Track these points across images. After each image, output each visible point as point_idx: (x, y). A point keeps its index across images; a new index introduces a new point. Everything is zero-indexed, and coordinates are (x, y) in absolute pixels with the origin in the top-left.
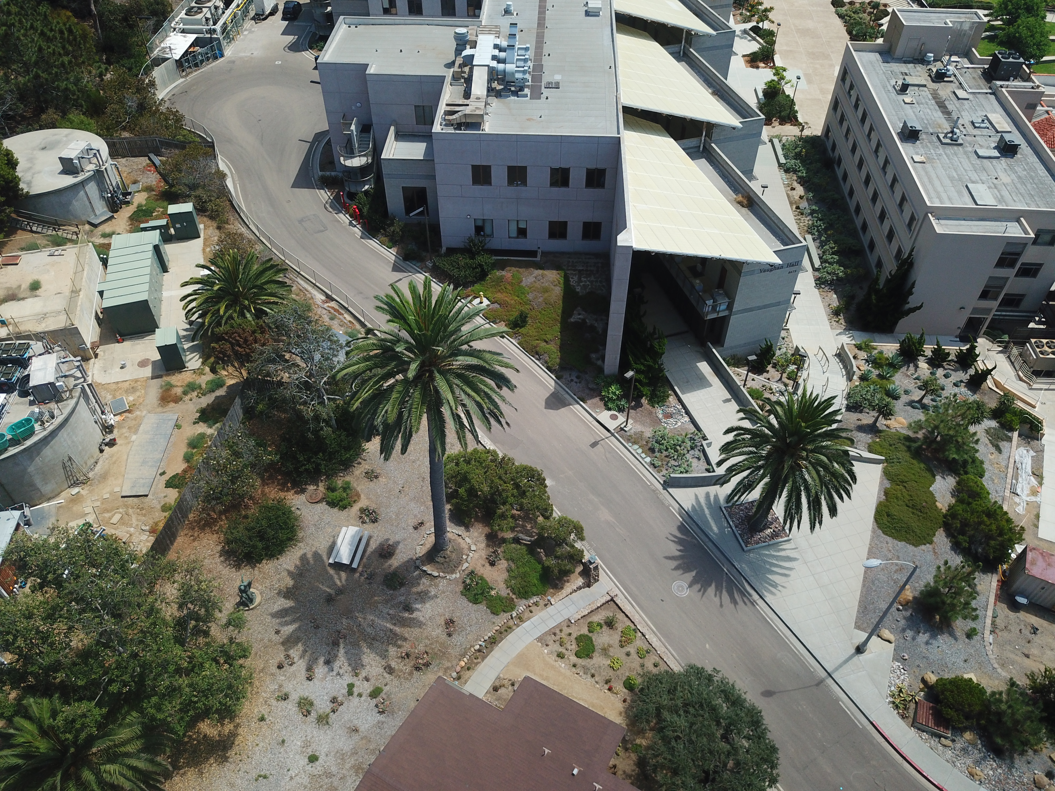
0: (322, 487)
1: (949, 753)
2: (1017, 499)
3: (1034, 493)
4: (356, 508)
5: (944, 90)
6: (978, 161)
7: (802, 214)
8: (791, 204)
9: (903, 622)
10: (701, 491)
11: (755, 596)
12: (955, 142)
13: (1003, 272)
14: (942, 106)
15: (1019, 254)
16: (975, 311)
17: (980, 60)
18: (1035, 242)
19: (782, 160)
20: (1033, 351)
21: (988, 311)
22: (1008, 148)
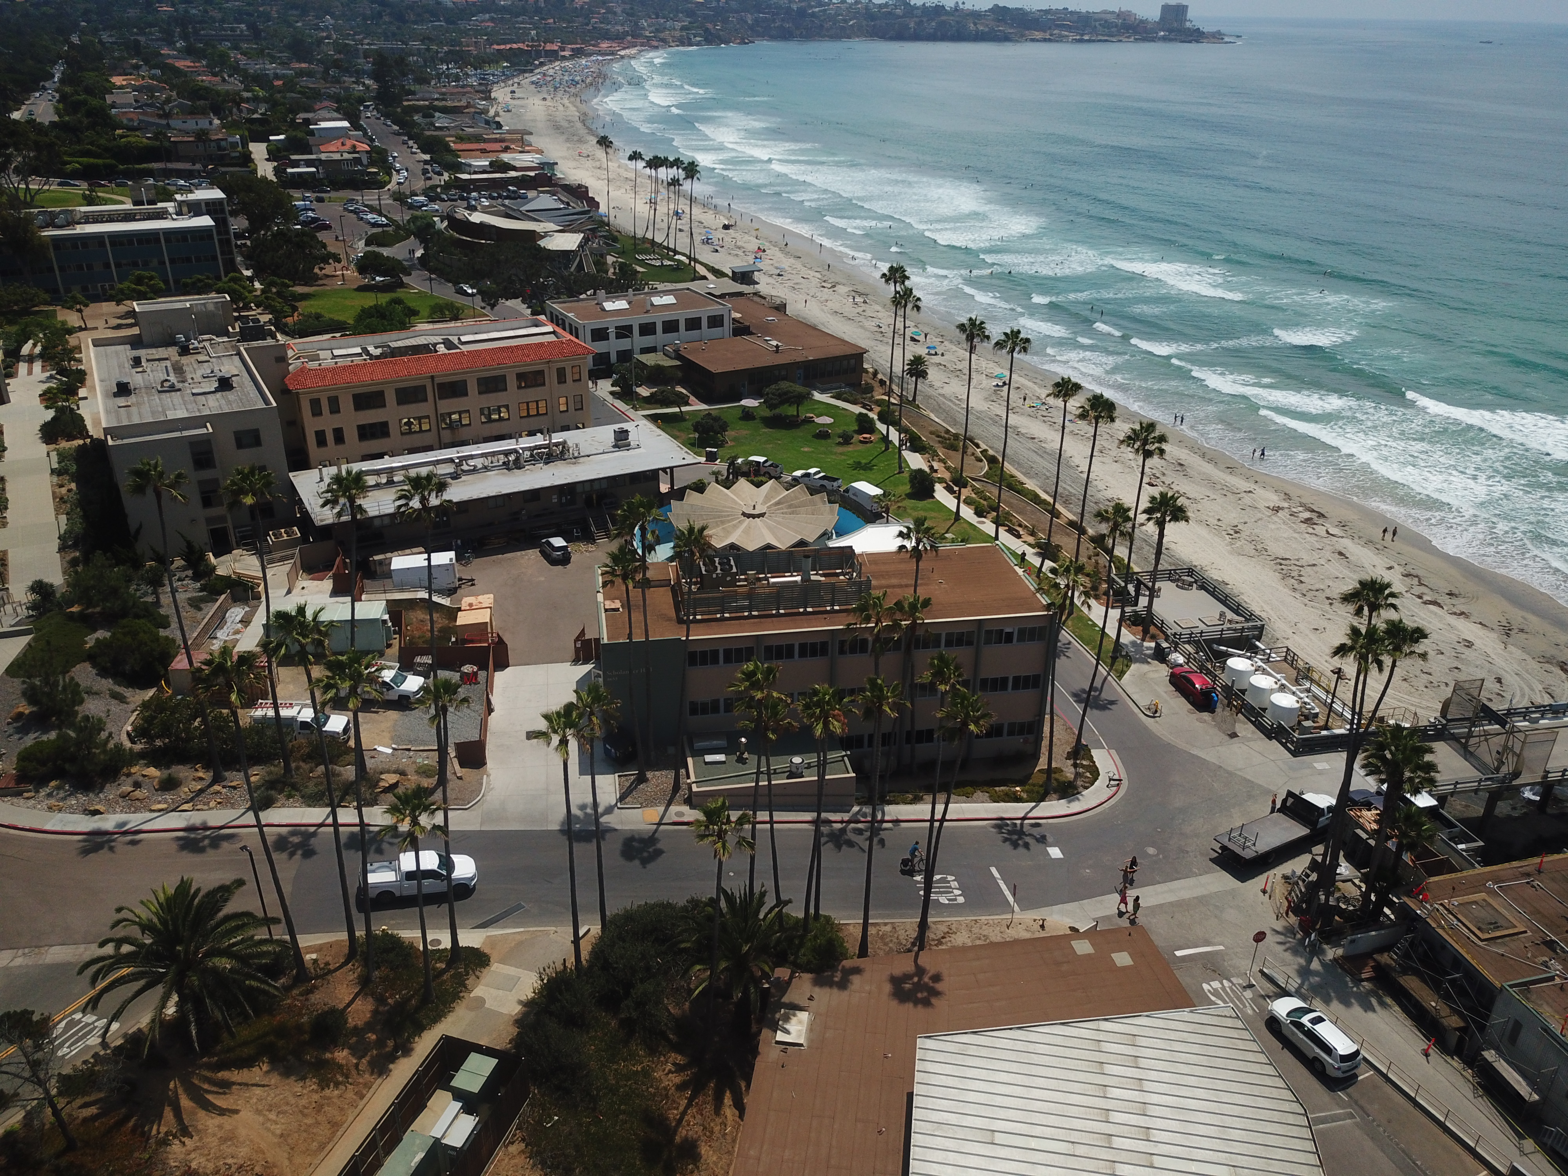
1: (32, 802)
2: (215, 641)
3: (237, 632)
5: (186, 360)
6: (192, 398)
7: (65, 502)
8: (54, 498)
9: (11, 731)
12: (173, 389)
13: (207, 474)
14: (179, 370)
15: (210, 452)
16: (209, 521)
17: (235, 335)
18: (240, 445)
19: (55, 466)
20: (271, 539)
21: (223, 519)
22: (225, 384)
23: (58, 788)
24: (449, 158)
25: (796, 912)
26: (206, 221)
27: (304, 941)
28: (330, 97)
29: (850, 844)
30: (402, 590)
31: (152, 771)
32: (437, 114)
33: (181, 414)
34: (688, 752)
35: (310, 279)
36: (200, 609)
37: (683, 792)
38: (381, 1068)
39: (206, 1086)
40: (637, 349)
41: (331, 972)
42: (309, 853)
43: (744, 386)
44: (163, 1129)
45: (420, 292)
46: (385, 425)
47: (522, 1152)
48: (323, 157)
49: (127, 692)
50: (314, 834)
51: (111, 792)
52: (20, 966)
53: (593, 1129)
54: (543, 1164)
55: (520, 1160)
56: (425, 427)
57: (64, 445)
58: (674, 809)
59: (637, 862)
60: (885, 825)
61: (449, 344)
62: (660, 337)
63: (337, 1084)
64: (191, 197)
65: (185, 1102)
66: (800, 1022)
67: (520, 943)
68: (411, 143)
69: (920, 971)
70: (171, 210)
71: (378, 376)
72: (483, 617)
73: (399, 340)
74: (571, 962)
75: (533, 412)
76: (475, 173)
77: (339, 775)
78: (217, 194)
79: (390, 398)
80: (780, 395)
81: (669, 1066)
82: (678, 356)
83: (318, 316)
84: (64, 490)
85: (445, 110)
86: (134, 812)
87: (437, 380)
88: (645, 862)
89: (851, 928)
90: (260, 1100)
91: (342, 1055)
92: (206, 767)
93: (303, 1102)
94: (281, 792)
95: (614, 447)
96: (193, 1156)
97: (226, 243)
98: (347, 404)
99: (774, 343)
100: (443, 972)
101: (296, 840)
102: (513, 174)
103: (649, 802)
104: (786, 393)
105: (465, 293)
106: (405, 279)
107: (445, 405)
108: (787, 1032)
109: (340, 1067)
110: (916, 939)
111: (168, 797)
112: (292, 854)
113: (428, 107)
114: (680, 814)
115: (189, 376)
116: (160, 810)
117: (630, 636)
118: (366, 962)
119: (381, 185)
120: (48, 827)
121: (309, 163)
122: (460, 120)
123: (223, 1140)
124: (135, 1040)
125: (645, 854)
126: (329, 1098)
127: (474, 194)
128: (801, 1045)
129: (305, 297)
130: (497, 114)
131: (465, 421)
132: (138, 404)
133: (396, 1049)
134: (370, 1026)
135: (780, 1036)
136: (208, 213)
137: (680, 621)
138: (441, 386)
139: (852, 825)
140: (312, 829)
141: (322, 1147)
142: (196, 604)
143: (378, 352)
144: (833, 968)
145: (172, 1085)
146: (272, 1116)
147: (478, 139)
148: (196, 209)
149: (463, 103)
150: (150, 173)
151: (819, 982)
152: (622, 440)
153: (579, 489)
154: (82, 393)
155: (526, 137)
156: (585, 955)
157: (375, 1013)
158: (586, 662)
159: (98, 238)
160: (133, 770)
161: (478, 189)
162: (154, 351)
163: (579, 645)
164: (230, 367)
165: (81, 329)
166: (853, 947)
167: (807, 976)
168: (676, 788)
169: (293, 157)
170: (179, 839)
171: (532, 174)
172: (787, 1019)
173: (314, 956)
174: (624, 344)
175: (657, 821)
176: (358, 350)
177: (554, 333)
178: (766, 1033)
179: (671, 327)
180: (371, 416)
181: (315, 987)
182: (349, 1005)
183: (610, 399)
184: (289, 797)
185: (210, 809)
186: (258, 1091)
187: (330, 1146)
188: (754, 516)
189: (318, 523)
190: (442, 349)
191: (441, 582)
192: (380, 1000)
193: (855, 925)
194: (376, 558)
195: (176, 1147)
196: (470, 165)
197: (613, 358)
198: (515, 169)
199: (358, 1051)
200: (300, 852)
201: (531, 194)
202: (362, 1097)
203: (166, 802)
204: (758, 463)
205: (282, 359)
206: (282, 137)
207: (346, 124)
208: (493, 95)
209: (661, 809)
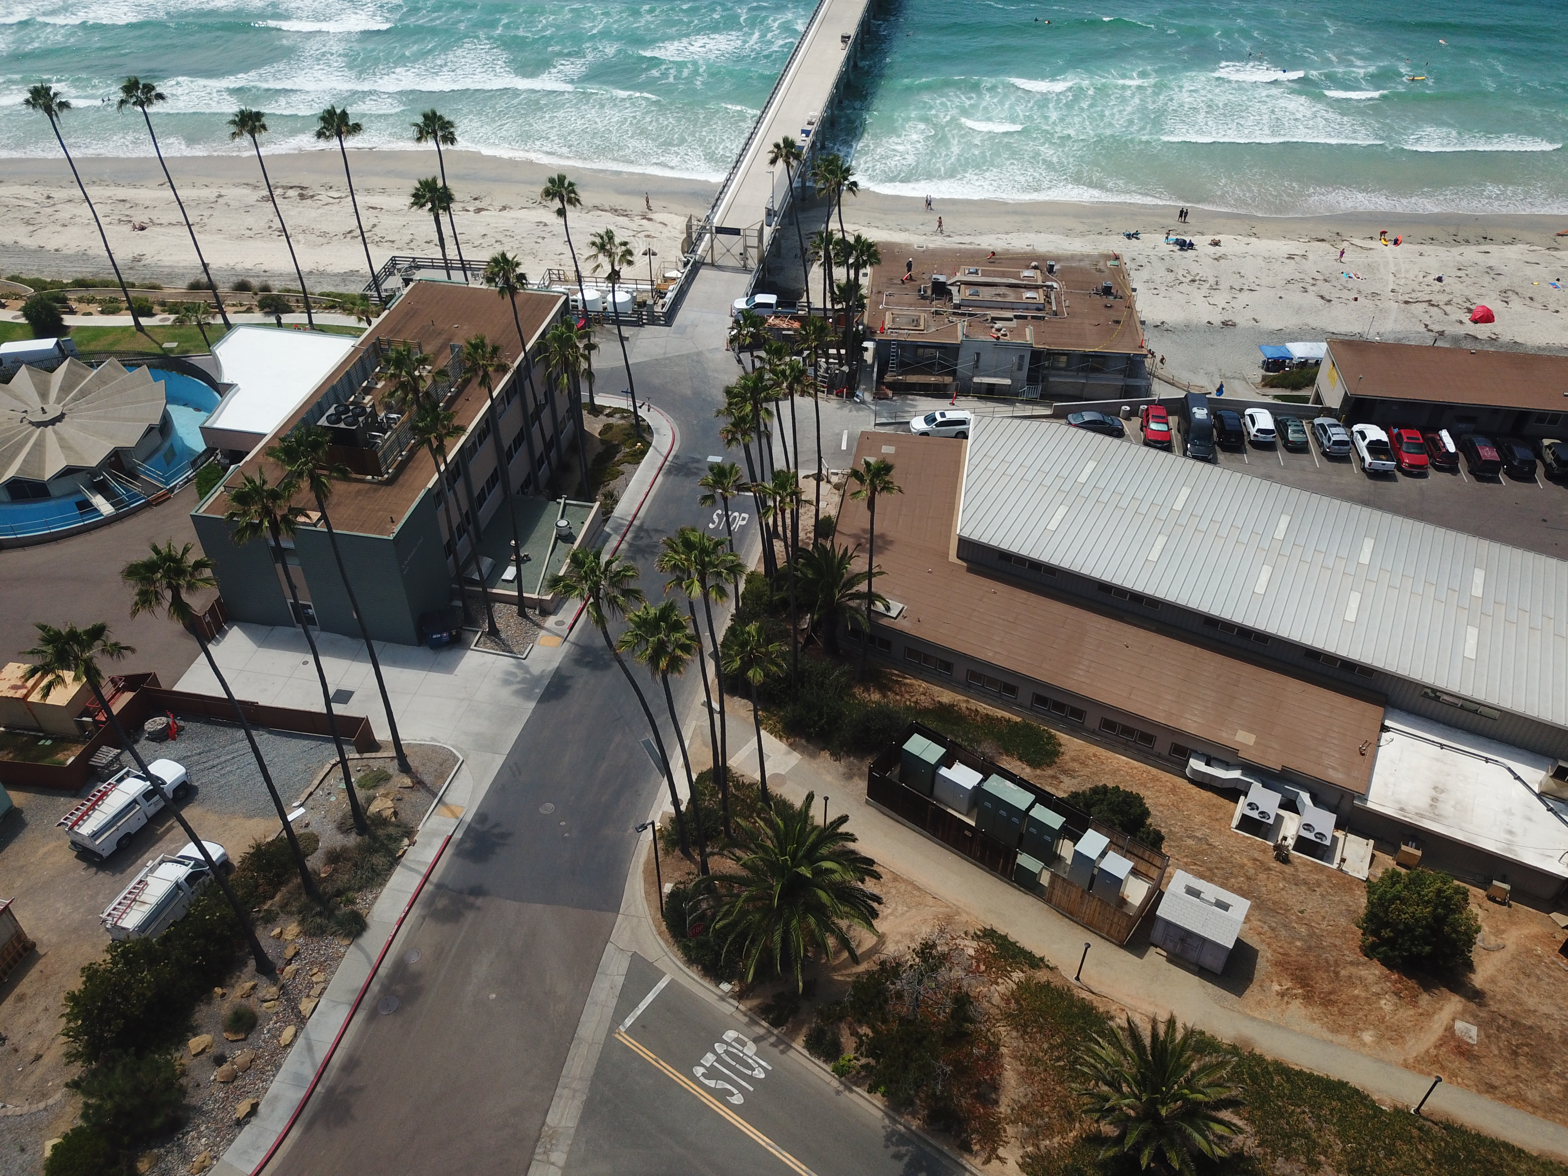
31: (196, 1043)
34: (478, 591)
37: (532, 612)
42: (478, 890)
50: (441, 885)
51: (208, 1095)
52: (570, 1153)
58: (549, 625)
86: (278, 1067)
92: (227, 981)
94: (340, 907)
101: (442, 902)
103: (529, 637)
111: (268, 1026)
112: (473, 906)
116: (295, 1036)
125: (607, 656)
128: (903, 608)
137: (385, 484)
140: (428, 887)
158: (221, 632)
160: (179, 1066)
168: (520, 615)
170: (373, 1016)
175: (560, 639)
178: (882, 623)
184: (352, 901)
185: (327, 981)
203: (281, 1030)
209: (545, 633)
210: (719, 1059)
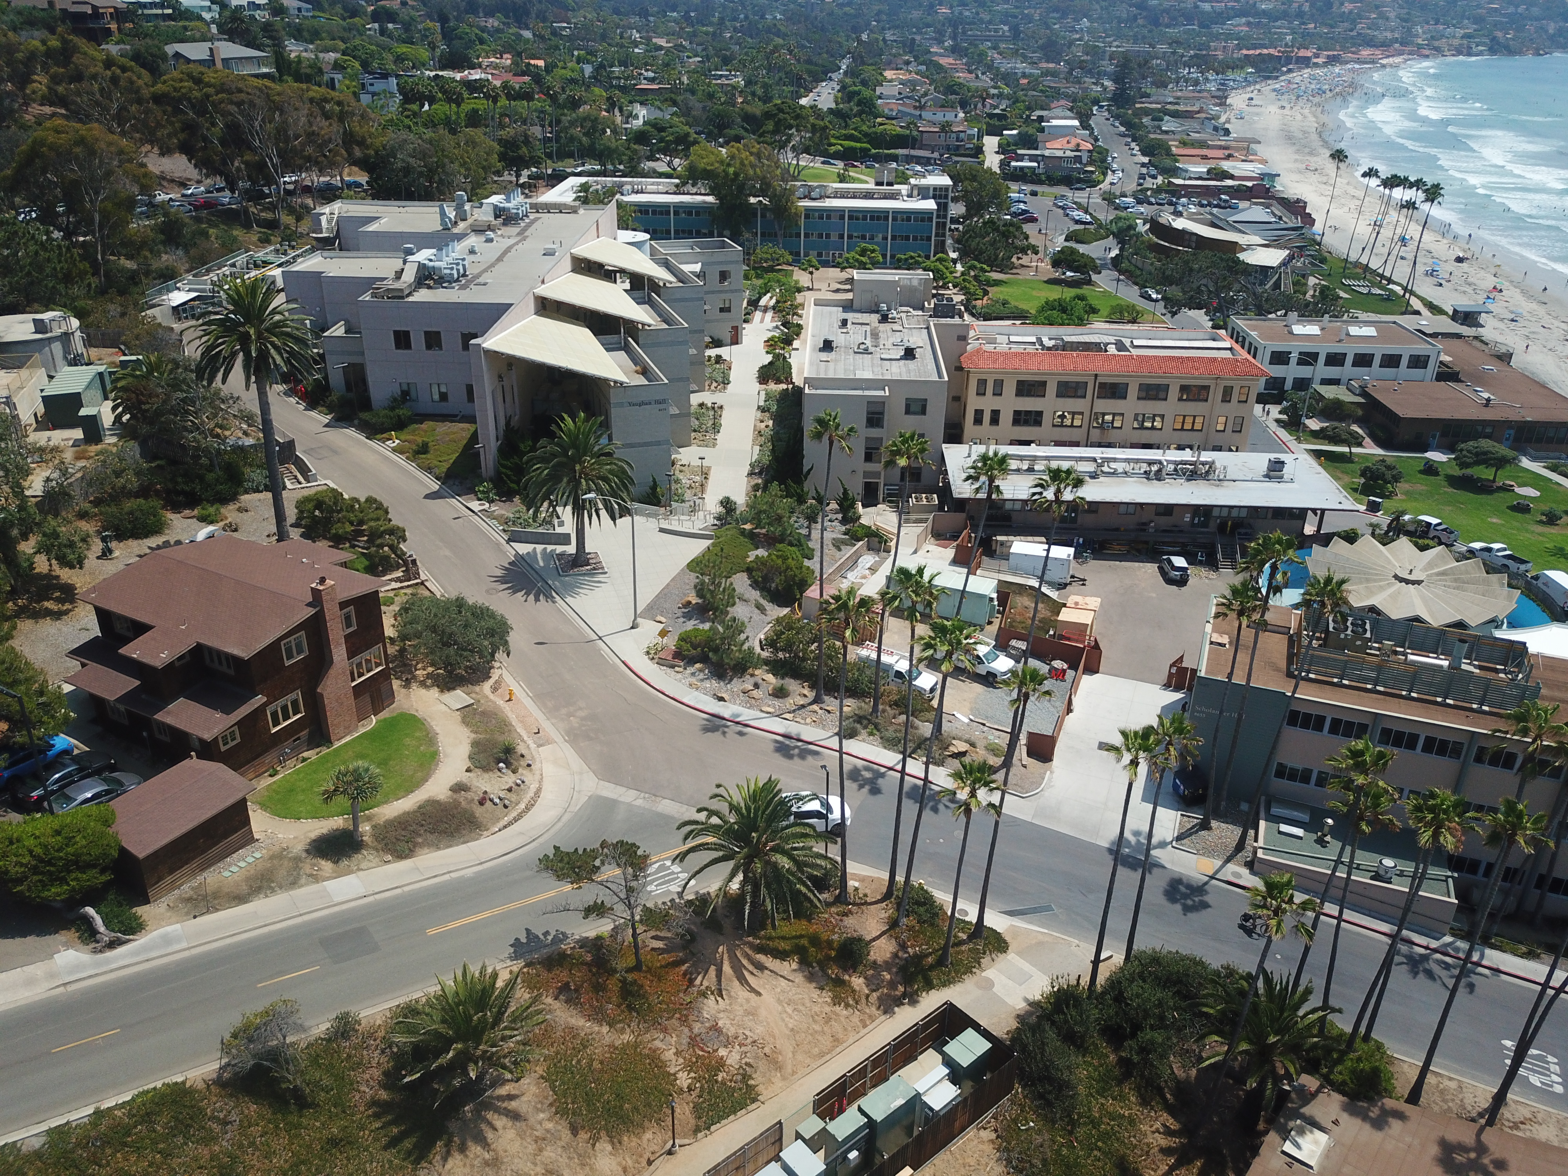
0: (196, 512)
1: (680, 676)
2: (845, 581)
3: (864, 577)
4: (222, 524)
5: (883, 327)
6: (880, 362)
7: (761, 436)
8: (754, 431)
9: (679, 614)
10: (539, 548)
11: (558, 598)
12: (866, 351)
13: (874, 432)
14: (875, 335)
15: (882, 413)
16: (866, 474)
17: (929, 310)
18: (908, 412)
19: (762, 403)
20: (912, 501)
21: (877, 475)
22: (909, 354)
23: (701, 670)
24: (1167, 162)
25: (1344, 1024)
26: (930, 204)
27: (852, 867)
28: (1067, 96)
29: (1430, 974)
30: (1015, 574)
31: (770, 678)
32: (1167, 118)
33: (867, 375)
34: (1262, 814)
35: (1005, 266)
36: (840, 550)
37: (1247, 854)
38: (888, 1005)
39: (745, 962)
40: (1317, 379)
41: (866, 903)
42: (875, 791)
43: (1434, 437)
44: (706, 983)
45: (1105, 292)
46: (1040, 414)
47: (992, 1141)
48: (1047, 153)
49: (768, 606)
50: (883, 775)
51: (737, 685)
52: (640, 807)
53: (1065, 1151)
54: (1009, 1161)
55: (989, 1148)
56: (1077, 423)
57: (773, 387)
58: (1231, 867)
59: (1178, 907)
60: (1480, 970)
61: (1120, 346)
62: (1347, 370)
63: (847, 1006)
64: (924, 182)
65: (727, 968)
66: (1316, 1142)
67: (1040, 944)
68: (1133, 145)
69: (1481, 1148)
70: (904, 192)
71: (1045, 367)
72: (1085, 618)
73: (1072, 334)
74: (1085, 980)
75: (1188, 426)
76: (1190, 178)
77: (917, 728)
78: (945, 181)
79: (1051, 389)
80: (1477, 454)
81: (1158, 1125)
82: (1364, 393)
83: (1005, 303)
84: (763, 425)
85: (1175, 115)
86: (748, 708)
87: (1100, 380)
88: (1187, 909)
89: (1406, 1066)
90: (783, 991)
91: (858, 982)
92: (812, 687)
93: (816, 1009)
94: (865, 727)
95: (1267, 476)
96: (721, 1015)
97: (941, 226)
98: (1010, 388)
99: (1486, 395)
100: (961, 943)
101: (867, 775)
102: (1229, 182)
103: (1208, 852)
104: (1485, 453)
105: (1149, 298)
106: (1094, 277)
107: (1102, 405)
108: (1298, 1146)
109: (854, 991)
110: (1486, 1110)
111: (777, 703)
112: (861, 787)
113: (1159, 110)
114: (1238, 876)
115: (882, 342)
116: (768, 713)
117: (1230, 676)
118: (899, 906)
119: (1093, 184)
120: (685, 700)
121: (1032, 158)
122: (1188, 124)
123: (748, 1013)
124: (703, 900)
125: (1189, 902)
126: (837, 1015)
127: (1184, 200)
128: (1311, 1167)
129: (997, 283)
130: (1228, 121)
131: (1117, 424)
132: (836, 361)
133: (904, 995)
134: (887, 966)
135: (1288, 1147)
136: (934, 197)
137: (1290, 675)
138: (1102, 385)
139: (1438, 956)
140: (883, 770)
141: (822, 1055)
142: (838, 545)
143: (1050, 343)
144: (1371, 1100)
145: (720, 949)
146: (789, 1010)
147: (1202, 144)
148: (923, 193)
149: (1196, 108)
150: (895, 158)
151: (1351, 1109)
152: (1275, 470)
153: (1216, 513)
154: (796, 344)
155: (1253, 146)
156: (1101, 979)
157: (895, 955)
158: (1177, 689)
159: (841, 212)
160: (757, 672)
161: (1188, 195)
162: (859, 315)
163: (1174, 670)
164: (917, 339)
165: (809, 289)
166: (1403, 1087)
167: (1337, 1097)
168: (1240, 846)
169: (1019, 152)
170: (776, 742)
171: (1250, 184)
172: (1301, 1132)
173: (857, 884)
174: (1305, 372)
175: (1210, 873)
176: (1033, 339)
177: (1231, 349)
178: (1272, 1137)
179: (1364, 360)
180: (1029, 404)
181: (850, 912)
182: (874, 940)
183: (1273, 426)
184: (871, 734)
185: (806, 724)
186: (783, 982)
187: (828, 1057)
188: (1407, 582)
189: (956, 495)
190: (1112, 349)
191: (1054, 574)
192: (903, 946)
193: (1411, 1065)
194: (999, 538)
195: (711, 1001)
196: (1186, 171)
197: (1288, 385)
198: (1232, 177)
199: (873, 984)
200: (867, 787)
201: (1243, 204)
202: (865, 1026)
203: (773, 707)
204: (1429, 524)
205: (963, 338)
206: (1015, 132)
207: (1076, 123)
208: (1228, 101)
209: (1219, 863)
210: (673, 873)
